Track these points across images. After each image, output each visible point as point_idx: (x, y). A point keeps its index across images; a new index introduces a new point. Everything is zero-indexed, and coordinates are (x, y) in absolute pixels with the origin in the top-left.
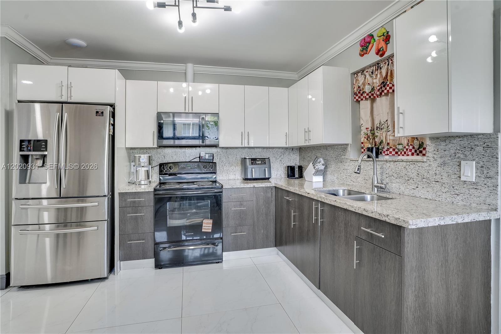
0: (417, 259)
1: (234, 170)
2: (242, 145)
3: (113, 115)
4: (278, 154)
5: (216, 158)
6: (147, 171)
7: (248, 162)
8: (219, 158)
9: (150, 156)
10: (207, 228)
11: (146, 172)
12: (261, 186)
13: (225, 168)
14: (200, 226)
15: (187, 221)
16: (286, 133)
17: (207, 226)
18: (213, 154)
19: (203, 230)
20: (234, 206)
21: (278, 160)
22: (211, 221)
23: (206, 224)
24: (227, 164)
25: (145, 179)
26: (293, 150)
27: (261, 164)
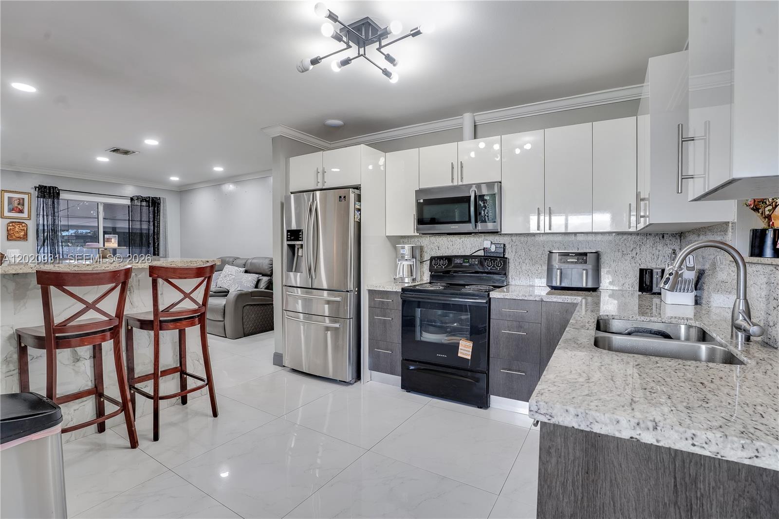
0: (576, 502)
1: (539, 271)
2: (538, 229)
3: (359, 198)
4: (628, 245)
5: (510, 251)
6: (411, 265)
7: (556, 258)
8: (514, 251)
9: (412, 247)
10: (465, 352)
11: (409, 267)
12: (555, 300)
13: (524, 268)
14: (456, 347)
15: (446, 338)
16: (630, 205)
17: (464, 350)
18: (504, 245)
19: (459, 355)
20: (508, 327)
21: (628, 257)
22: (470, 344)
23: (464, 347)
24: (527, 261)
25: (408, 276)
26: (663, 237)
27: (576, 263)
